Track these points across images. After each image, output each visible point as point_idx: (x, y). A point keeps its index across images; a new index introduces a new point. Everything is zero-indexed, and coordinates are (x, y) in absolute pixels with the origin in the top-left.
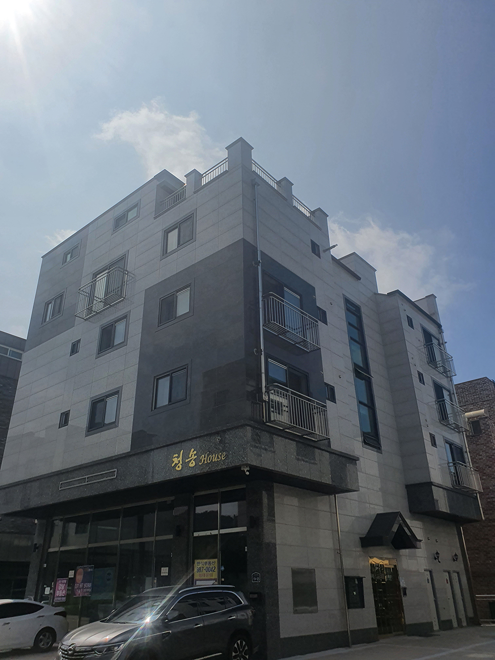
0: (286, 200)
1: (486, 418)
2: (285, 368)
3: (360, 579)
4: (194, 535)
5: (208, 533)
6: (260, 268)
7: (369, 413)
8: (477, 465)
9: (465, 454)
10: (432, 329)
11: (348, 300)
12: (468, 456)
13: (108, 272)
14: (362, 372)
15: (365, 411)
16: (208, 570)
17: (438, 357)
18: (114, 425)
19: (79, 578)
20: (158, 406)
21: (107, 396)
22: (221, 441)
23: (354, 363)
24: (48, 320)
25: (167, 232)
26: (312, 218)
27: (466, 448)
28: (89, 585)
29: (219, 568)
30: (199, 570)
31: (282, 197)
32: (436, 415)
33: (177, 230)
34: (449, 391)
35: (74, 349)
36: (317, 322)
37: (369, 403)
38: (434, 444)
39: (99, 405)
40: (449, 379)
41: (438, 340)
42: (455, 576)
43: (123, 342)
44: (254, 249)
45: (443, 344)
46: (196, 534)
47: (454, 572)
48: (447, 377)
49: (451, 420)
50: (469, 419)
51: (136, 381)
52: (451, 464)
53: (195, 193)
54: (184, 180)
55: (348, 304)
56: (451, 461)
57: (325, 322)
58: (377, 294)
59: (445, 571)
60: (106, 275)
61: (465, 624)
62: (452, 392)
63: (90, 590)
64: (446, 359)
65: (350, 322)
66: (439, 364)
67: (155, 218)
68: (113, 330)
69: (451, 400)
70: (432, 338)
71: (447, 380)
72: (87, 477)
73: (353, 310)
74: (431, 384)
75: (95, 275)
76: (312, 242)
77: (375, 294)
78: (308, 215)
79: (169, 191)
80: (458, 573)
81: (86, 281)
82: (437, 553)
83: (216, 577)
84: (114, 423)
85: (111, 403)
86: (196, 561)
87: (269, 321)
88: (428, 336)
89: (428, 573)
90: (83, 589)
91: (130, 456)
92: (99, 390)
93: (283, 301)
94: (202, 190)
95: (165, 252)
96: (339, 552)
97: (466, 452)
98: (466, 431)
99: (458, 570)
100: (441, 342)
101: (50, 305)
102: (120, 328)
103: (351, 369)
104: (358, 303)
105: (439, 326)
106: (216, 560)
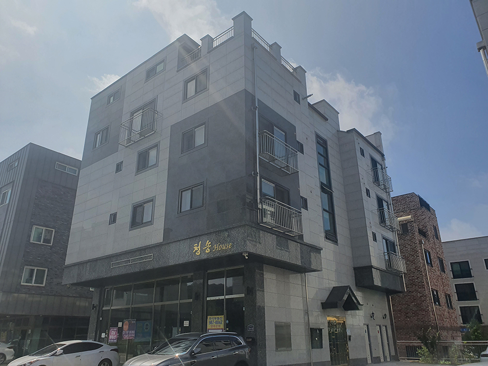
0: (276, 60)
1: (412, 221)
2: (274, 185)
3: (321, 330)
4: (207, 299)
5: (217, 298)
6: (257, 112)
7: (329, 217)
8: (404, 254)
9: (396, 247)
10: (377, 157)
11: (319, 136)
12: (398, 248)
13: (143, 112)
14: (326, 189)
15: (327, 215)
16: (216, 323)
17: (381, 178)
18: (150, 223)
19: (126, 327)
20: (182, 211)
21: (145, 203)
22: (228, 236)
23: (321, 182)
24: (97, 146)
25: (187, 82)
26: (295, 74)
27: (397, 242)
28: (133, 332)
29: (225, 321)
30: (211, 323)
31: (273, 57)
32: (377, 219)
33: (194, 81)
34: (387, 203)
35: (119, 168)
36: (297, 152)
37: (330, 211)
38: (375, 239)
39: (139, 209)
40: (388, 194)
41: (381, 166)
42: (384, 329)
43: (155, 164)
44: (253, 97)
45: (384, 168)
46: (208, 299)
47: (383, 326)
48: (387, 192)
49: (388, 223)
50: (399, 222)
51: (166, 193)
52: (386, 254)
53: (208, 53)
54: (200, 43)
55: (318, 139)
56: (386, 251)
57: (302, 152)
58: (339, 131)
59: (377, 325)
60: (141, 114)
61: (389, 360)
62: (389, 203)
63: (134, 335)
64: (387, 180)
65: (320, 152)
66: (381, 183)
67: (177, 71)
68: (147, 156)
69: (388, 209)
70: (378, 164)
71: (387, 194)
72: (131, 259)
73: (322, 143)
74: (375, 197)
75: (132, 114)
76: (295, 92)
77: (338, 131)
78: (291, 71)
79: (188, 50)
80: (386, 326)
81: (125, 118)
82: (373, 313)
83: (223, 328)
84: (151, 221)
85: (148, 207)
86: (209, 317)
87: (263, 152)
88: (374, 163)
89: (366, 326)
90: (129, 335)
91: (163, 245)
92: (138, 198)
93: (273, 137)
94: (213, 51)
95: (185, 98)
96: (307, 313)
97: (397, 245)
98: (398, 230)
99: (386, 324)
100: (383, 167)
101: (99, 135)
102: (153, 153)
103: (319, 186)
104: (325, 137)
105: (383, 155)
106: (223, 316)
